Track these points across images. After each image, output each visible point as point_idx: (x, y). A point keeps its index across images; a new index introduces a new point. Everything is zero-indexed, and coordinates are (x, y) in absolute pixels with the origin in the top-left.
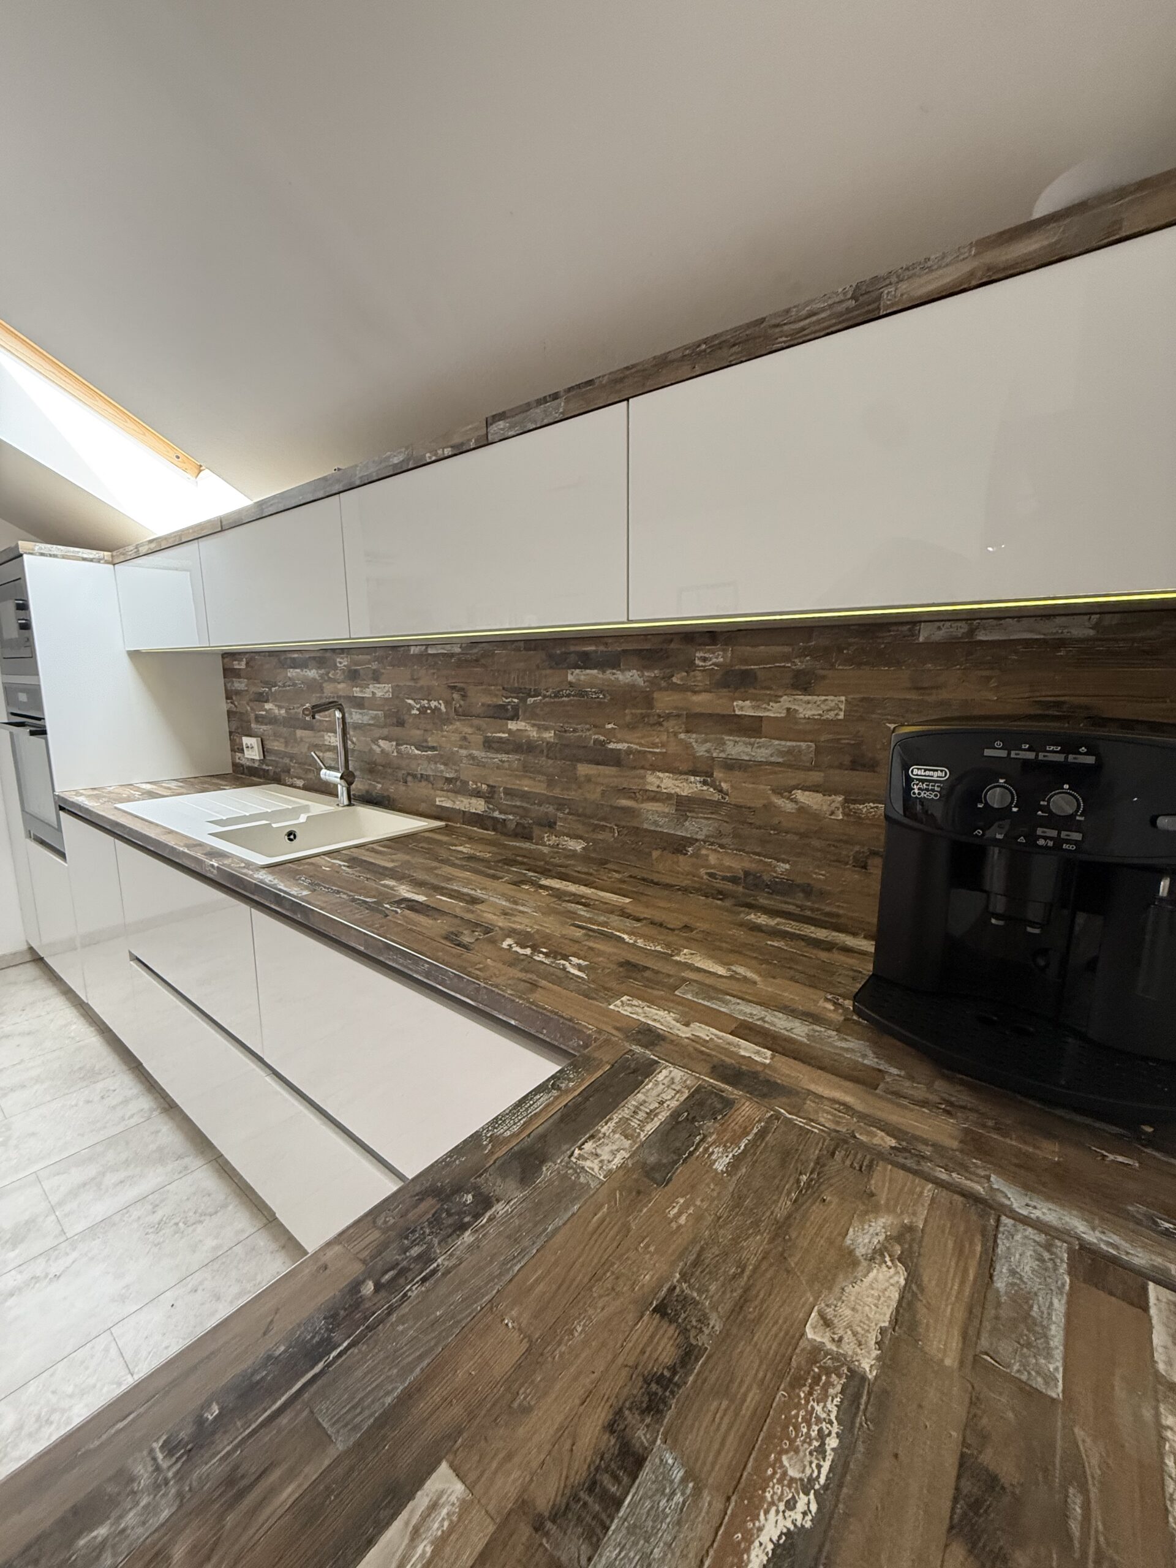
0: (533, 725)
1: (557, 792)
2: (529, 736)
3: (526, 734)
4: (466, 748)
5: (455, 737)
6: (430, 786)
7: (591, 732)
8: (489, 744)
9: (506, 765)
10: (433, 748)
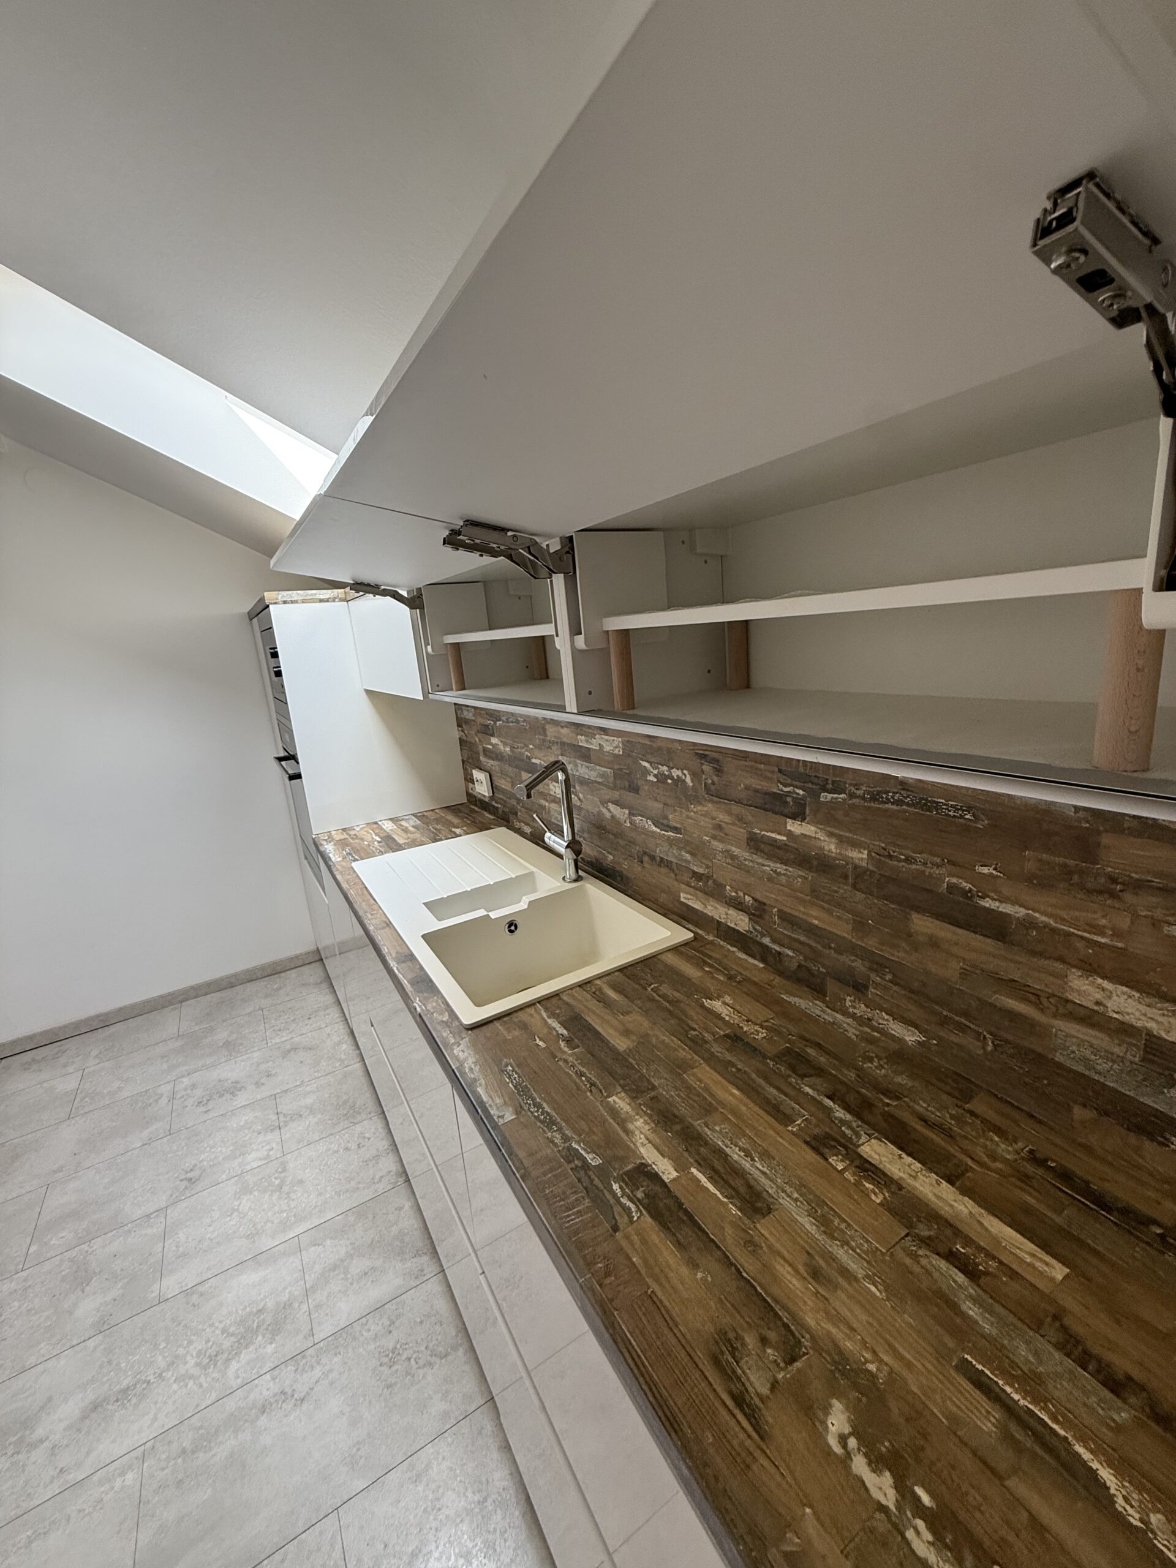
0: (831, 835)
1: (871, 943)
2: (822, 849)
3: (818, 843)
4: (720, 841)
5: (705, 822)
6: (672, 875)
7: (943, 870)
8: (755, 843)
9: (783, 879)
10: (676, 830)
